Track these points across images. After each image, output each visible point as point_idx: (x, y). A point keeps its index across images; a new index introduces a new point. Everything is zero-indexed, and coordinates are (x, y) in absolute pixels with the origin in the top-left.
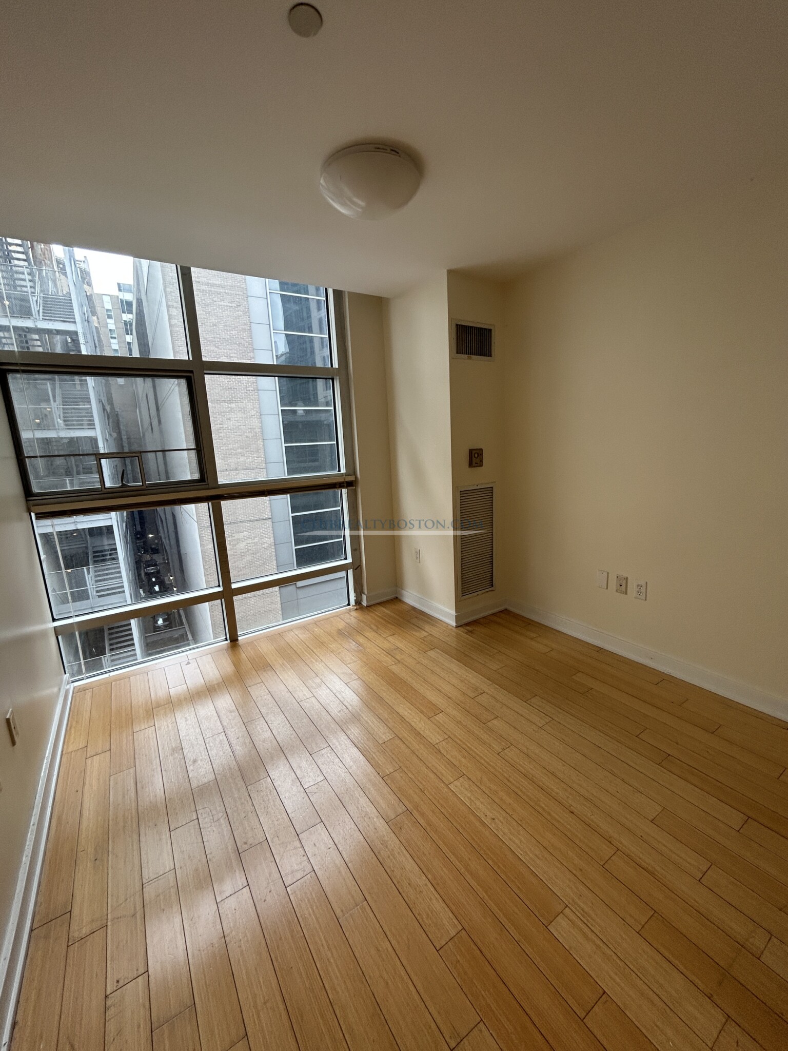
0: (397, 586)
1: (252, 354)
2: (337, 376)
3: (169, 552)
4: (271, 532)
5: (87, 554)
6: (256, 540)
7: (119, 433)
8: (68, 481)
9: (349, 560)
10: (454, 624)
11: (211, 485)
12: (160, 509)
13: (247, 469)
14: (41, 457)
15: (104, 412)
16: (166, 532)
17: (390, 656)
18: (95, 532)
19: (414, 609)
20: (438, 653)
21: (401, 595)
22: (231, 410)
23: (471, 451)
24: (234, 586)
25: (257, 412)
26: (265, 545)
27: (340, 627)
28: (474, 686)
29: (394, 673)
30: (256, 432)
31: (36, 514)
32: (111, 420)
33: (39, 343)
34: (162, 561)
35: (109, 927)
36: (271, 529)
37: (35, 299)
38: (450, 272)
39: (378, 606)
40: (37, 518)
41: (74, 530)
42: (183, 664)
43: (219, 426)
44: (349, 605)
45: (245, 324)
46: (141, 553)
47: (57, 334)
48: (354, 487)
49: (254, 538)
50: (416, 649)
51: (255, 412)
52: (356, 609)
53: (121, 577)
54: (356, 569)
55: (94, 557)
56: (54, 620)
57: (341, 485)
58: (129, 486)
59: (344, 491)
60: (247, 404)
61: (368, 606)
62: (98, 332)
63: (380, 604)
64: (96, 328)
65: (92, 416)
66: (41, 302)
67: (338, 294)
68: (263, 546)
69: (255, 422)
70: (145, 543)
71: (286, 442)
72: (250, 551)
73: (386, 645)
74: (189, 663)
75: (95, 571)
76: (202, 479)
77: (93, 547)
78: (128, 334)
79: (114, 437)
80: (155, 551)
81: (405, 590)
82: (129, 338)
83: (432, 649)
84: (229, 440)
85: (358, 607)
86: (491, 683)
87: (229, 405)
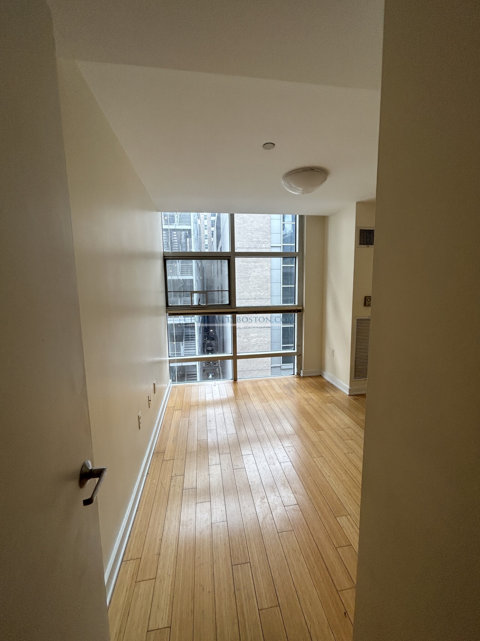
0: (321, 369)
1: (269, 236)
2: (297, 256)
3: (219, 340)
4: (270, 335)
5: (183, 336)
6: (261, 339)
7: (203, 276)
8: (179, 300)
9: (296, 351)
10: (348, 393)
11: (233, 307)
12: (217, 316)
13: (261, 299)
14: (173, 292)
15: (198, 267)
16: (218, 330)
17: (306, 401)
18: (187, 326)
19: (328, 382)
20: (333, 405)
21: (323, 374)
22: (256, 267)
23: (365, 297)
24: (238, 355)
25: (269, 268)
26: (266, 342)
27: (286, 384)
28: (346, 424)
29: (305, 409)
30: (268, 279)
31: (169, 314)
32: (200, 271)
33: (175, 235)
34: (215, 345)
35: (175, 460)
36: (270, 333)
37: (177, 215)
38: (358, 203)
39: (309, 378)
40: (169, 315)
41: (179, 324)
42: (213, 386)
43: (249, 275)
44: (294, 374)
45: (268, 220)
46: (206, 339)
47: (183, 231)
48: (301, 313)
49: (260, 337)
50: (321, 401)
51: (268, 268)
52: (297, 377)
53: (195, 349)
54: (299, 356)
55: (186, 338)
56: (169, 357)
57: (294, 311)
58: (201, 305)
59: (296, 314)
60: (265, 263)
61: (303, 377)
62: (200, 227)
63: (310, 377)
64: (199, 225)
65: (193, 269)
66: (179, 216)
67: (301, 217)
68: (265, 342)
69: (268, 274)
70: (208, 334)
71: (283, 285)
72: (257, 344)
73: (306, 396)
74: (215, 386)
75: (185, 345)
76: (230, 304)
77: (185, 333)
78: (213, 227)
79: (201, 279)
80: (213, 339)
81: (325, 372)
82: (213, 229)
83: (330, 403)
84: (253, 282)
85: (298, 376)
86: (356, 424)
87: (255, 264)
